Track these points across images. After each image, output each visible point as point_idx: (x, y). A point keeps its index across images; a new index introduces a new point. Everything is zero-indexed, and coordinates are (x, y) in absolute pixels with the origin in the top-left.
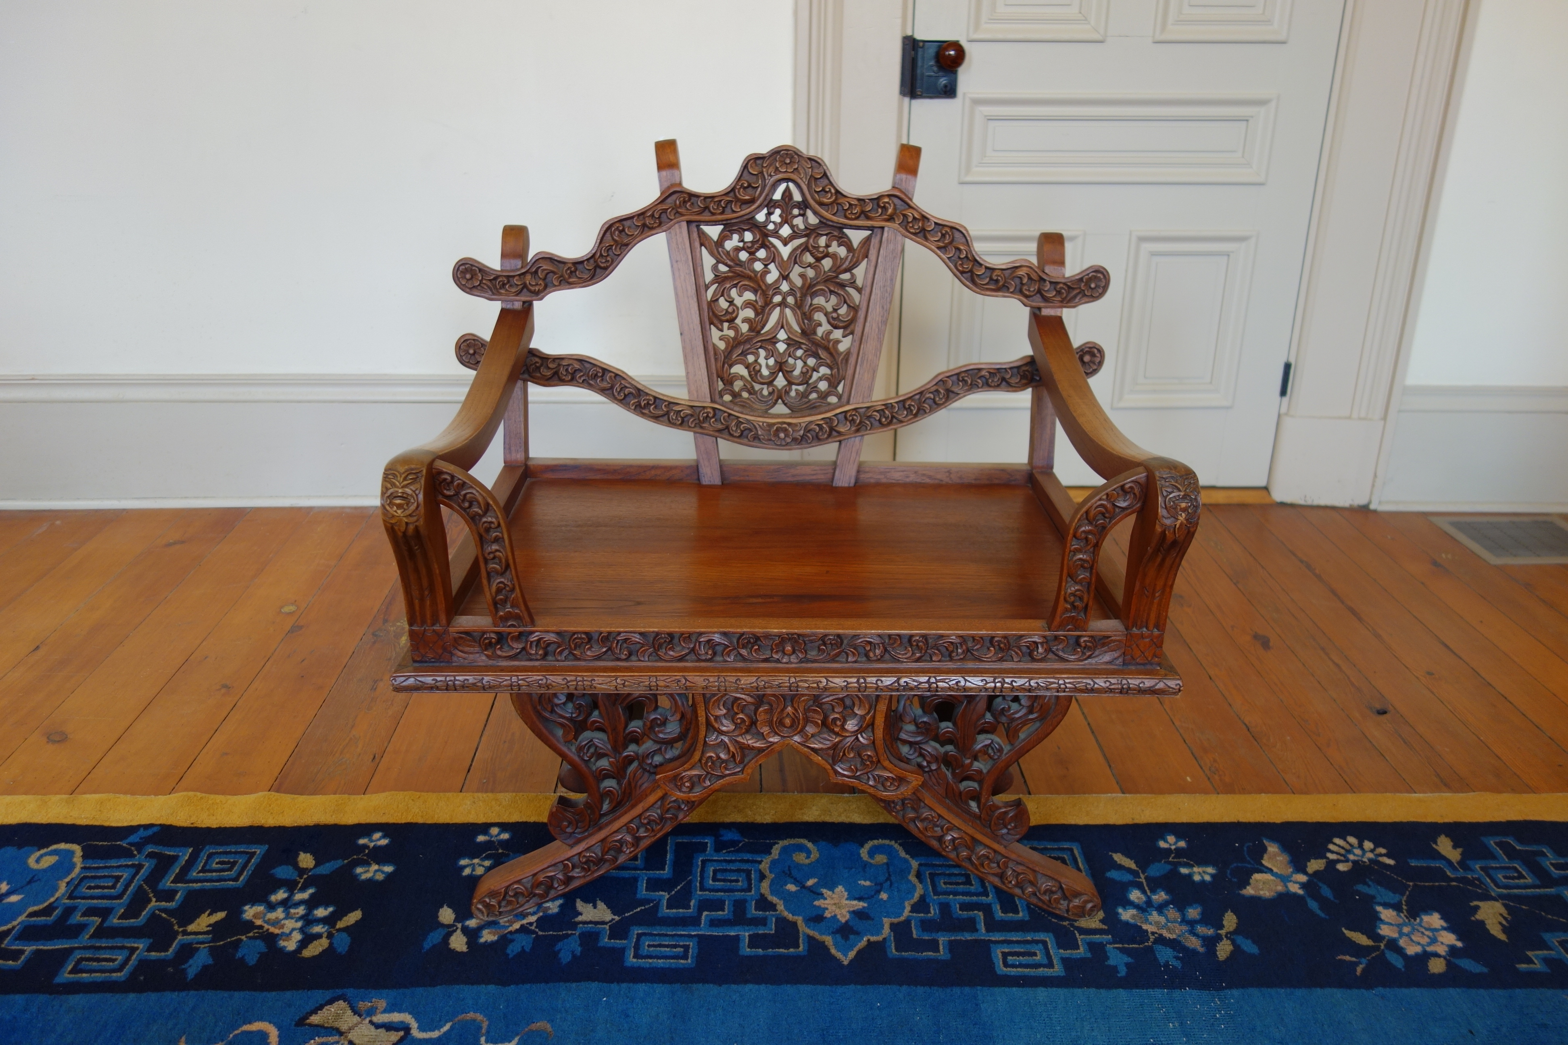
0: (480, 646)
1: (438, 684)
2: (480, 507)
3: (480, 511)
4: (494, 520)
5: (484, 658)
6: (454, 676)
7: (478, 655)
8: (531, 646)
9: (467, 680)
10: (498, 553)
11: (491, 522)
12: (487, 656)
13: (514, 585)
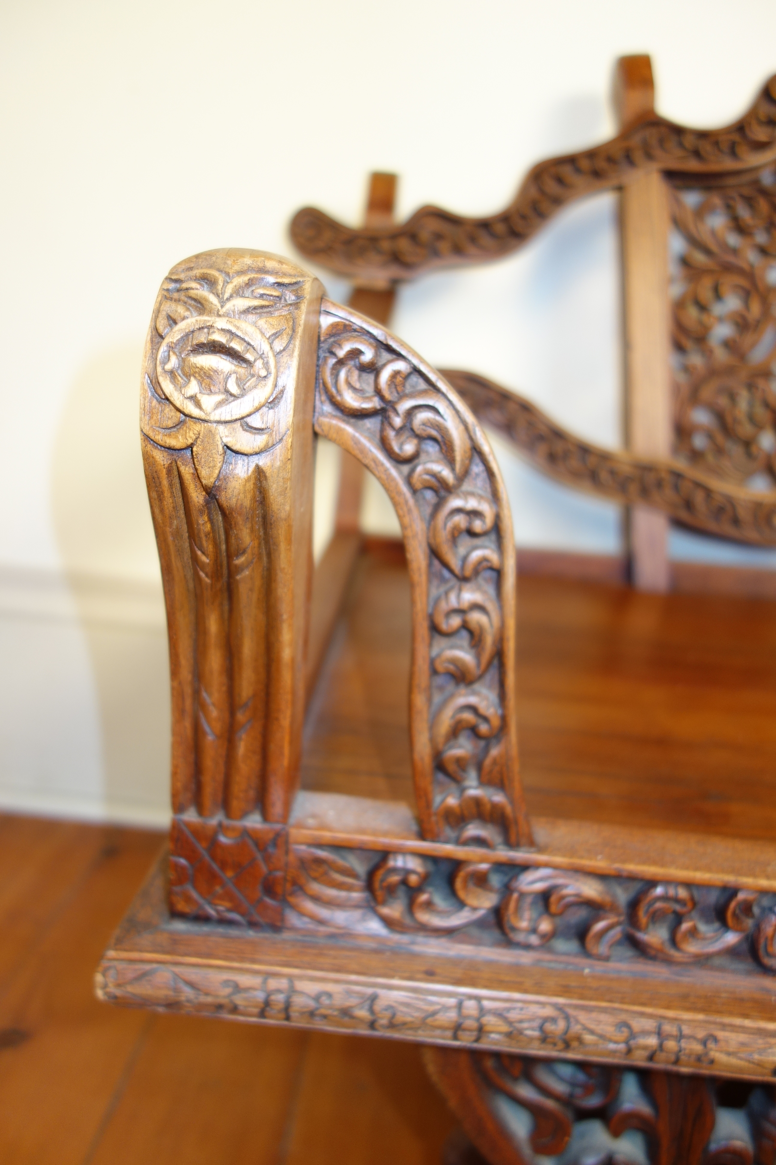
0: (369, 886)
1: (239, 1000)
2: (449, 459)
3: (446, 473)
4: (486, 508)
5: (375, 926)
6: (291, 978)
7: (357, 914)
8: (518, 909)
9: (329, 995)
10: (476, 617)
11: (475, 514)
12: (388, 922)
13: (504, 719)
